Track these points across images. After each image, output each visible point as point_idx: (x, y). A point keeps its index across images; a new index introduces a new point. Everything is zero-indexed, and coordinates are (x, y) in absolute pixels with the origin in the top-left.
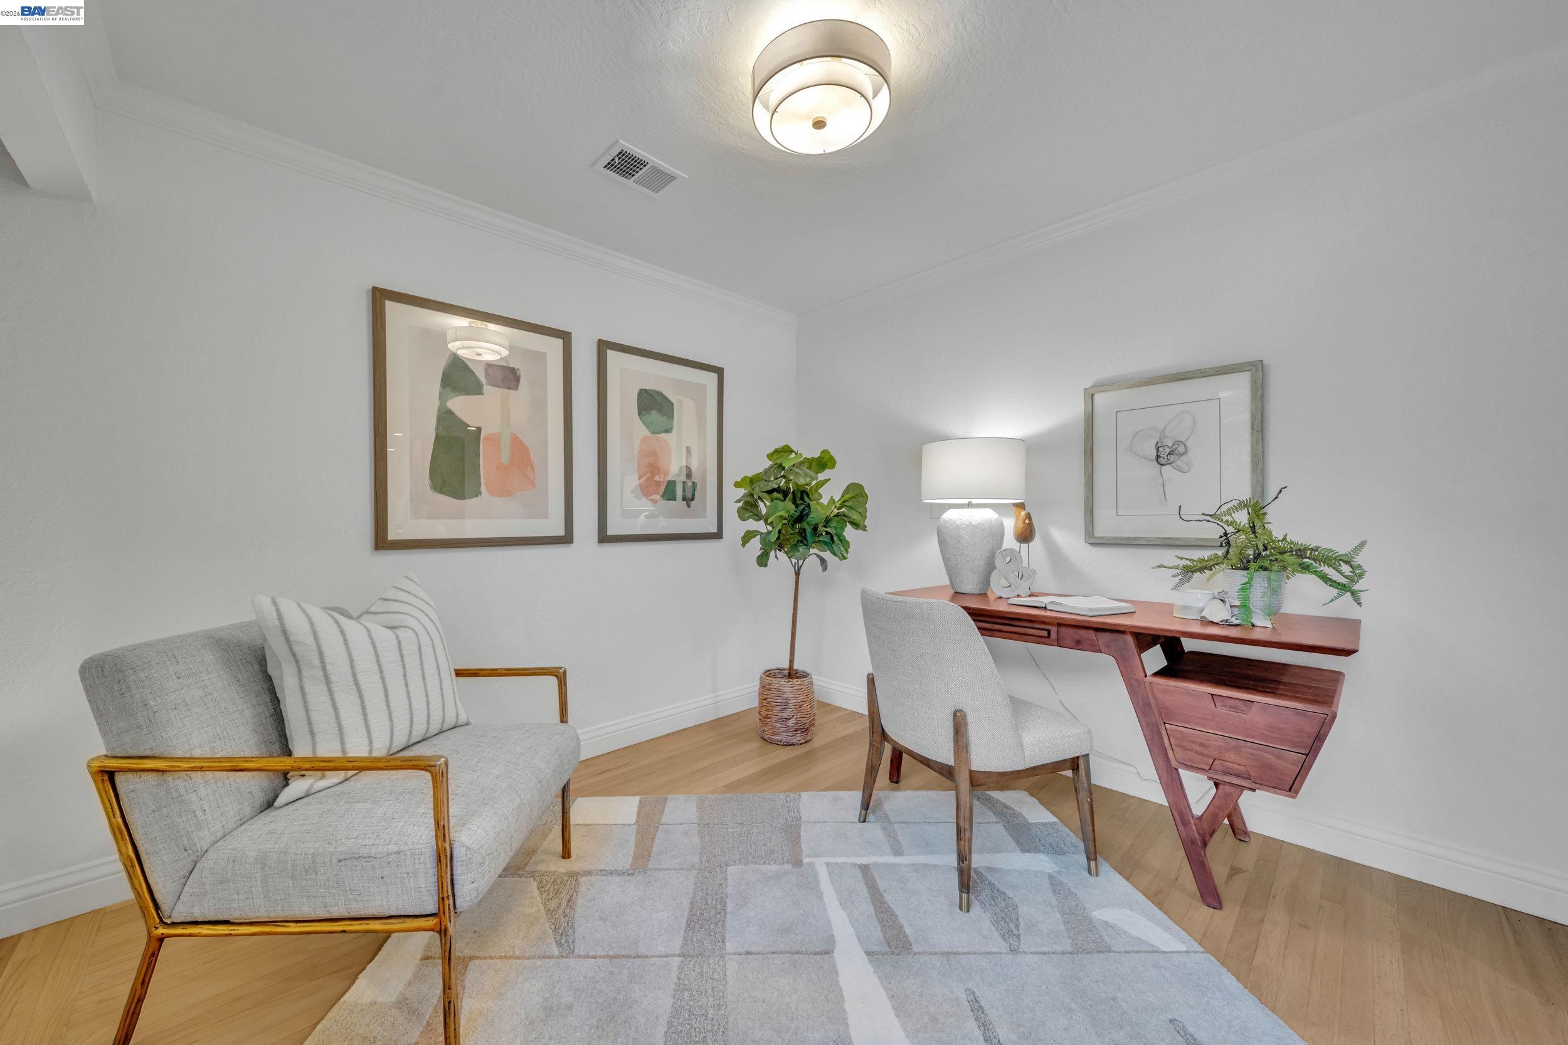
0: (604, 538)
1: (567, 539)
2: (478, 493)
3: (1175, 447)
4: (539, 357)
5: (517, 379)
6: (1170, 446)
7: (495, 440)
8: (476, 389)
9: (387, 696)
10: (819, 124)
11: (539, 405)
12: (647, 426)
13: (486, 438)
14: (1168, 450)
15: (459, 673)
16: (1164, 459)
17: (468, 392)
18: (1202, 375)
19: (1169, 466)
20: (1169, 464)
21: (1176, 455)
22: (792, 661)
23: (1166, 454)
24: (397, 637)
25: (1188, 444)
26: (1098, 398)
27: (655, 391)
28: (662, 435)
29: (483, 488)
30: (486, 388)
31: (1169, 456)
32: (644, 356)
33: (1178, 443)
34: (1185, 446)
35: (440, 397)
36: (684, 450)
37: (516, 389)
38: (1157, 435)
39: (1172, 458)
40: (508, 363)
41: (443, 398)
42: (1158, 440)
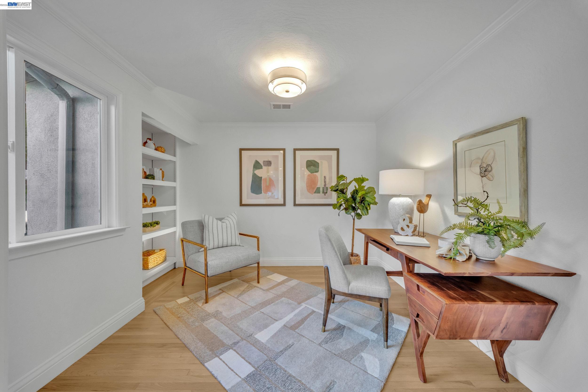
0: (295, 205)
1: (284, 205)
2: (261, 193)
3: (487, 167)
4: (277, 157)
5: (271, 163)
6: (485, 167)
7: (266, 179)
8: (261, 167)
9: (218, 235)
10: (287, 91)
11: (277, 169)
12: (309, 171)
13: (263, 179)
14: (484, 169)
15: (240, 234)
16: (483, 174)
17: (259, 169)
18: (496, 129)
19: (485, 177)
20: (485, 176)
21: (488, 171)
22: (352, 250)
23: (484, 171)
24: (222, 224)
25: (492, 165)
26: (458, 144)
27: (312, 160)
28: (315, 173)
29: (262, 192)
30: (264, 167)
31: (485, 172)
32: (308, 150)
33: (488, 165)
34: (491, 167)
35: (253, 171)
36: (323, 177)
37: (271, 166)
38: (480, 162)
39: (486, 173)
40: (269, 160)
41: (254, 171)
42: (480, 164)
